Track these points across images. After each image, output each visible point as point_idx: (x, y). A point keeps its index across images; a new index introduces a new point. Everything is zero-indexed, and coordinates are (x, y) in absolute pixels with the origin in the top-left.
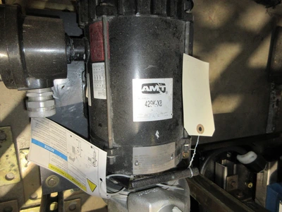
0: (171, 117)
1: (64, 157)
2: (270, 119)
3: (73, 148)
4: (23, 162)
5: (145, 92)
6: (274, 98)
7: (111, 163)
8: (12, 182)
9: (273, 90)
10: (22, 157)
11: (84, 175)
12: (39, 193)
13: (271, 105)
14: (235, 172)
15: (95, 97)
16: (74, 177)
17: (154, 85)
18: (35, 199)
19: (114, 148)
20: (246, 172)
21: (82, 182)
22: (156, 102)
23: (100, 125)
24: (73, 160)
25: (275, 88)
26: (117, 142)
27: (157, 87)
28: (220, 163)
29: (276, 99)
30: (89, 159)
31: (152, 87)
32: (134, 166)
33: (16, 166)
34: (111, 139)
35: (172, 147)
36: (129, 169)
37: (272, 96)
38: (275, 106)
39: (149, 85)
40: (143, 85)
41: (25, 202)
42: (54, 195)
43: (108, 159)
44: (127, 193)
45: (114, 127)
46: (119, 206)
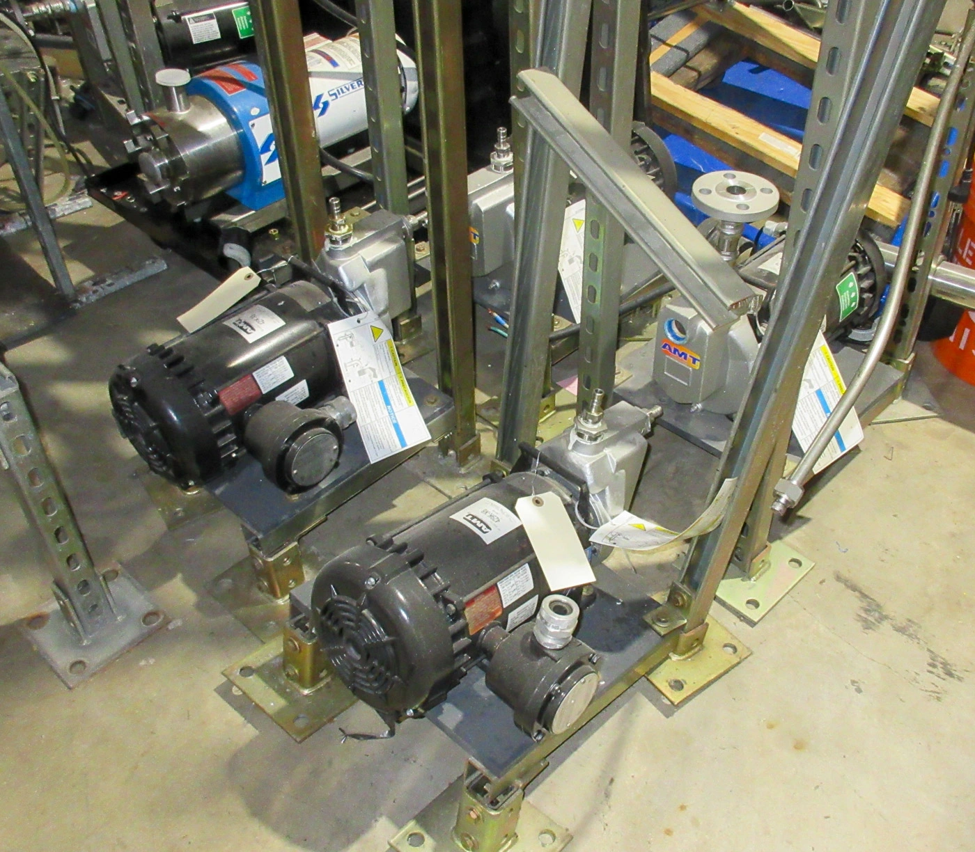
1: (382, 385)
2: (137, 277)
5: (253, 329)
6: (95, 292)
9: (81, 303)
11: (375, 347)
13: (113, 289)
14: (270, 257)
15: (292, 375)
17: (241, 328)
20: (258, 247)
22: (254, 318)
24: (374, 371)
25: (76, 301)
27: (241, 325)
29: (95, 288)
31: (245, 327)
37: (93, 298)
38: (109, 282)
39: (245, 331)
40: (248, 333)
43: (332, 321)
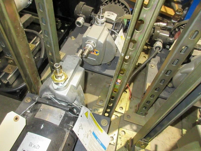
0: (28, 133)
1: (94, 134)
3: (87, 137)
4: (115, 138)
7: (73, 122)
8: (123, 130)
10: (115, 141)
11: (88, 121)
12: (113, 117)
16: (93, 121)
18: (116, 115)
19: (68, 129)
21: (91, 118)
22: (33, 146)
23: (69, 145)
24: (90, 131)
26: (65, 132)
28: (8, 82)
30: (82, 129)
32: (63, 115)
33: (119, 137)
34: (67, 136)
35: (38, 115)
36: (66, 115)
41: (121, 117)
42: (107, 115)
43: (74, 125)
44: (73, 104)
45: (63, 141)
46: (79, 100)
